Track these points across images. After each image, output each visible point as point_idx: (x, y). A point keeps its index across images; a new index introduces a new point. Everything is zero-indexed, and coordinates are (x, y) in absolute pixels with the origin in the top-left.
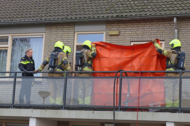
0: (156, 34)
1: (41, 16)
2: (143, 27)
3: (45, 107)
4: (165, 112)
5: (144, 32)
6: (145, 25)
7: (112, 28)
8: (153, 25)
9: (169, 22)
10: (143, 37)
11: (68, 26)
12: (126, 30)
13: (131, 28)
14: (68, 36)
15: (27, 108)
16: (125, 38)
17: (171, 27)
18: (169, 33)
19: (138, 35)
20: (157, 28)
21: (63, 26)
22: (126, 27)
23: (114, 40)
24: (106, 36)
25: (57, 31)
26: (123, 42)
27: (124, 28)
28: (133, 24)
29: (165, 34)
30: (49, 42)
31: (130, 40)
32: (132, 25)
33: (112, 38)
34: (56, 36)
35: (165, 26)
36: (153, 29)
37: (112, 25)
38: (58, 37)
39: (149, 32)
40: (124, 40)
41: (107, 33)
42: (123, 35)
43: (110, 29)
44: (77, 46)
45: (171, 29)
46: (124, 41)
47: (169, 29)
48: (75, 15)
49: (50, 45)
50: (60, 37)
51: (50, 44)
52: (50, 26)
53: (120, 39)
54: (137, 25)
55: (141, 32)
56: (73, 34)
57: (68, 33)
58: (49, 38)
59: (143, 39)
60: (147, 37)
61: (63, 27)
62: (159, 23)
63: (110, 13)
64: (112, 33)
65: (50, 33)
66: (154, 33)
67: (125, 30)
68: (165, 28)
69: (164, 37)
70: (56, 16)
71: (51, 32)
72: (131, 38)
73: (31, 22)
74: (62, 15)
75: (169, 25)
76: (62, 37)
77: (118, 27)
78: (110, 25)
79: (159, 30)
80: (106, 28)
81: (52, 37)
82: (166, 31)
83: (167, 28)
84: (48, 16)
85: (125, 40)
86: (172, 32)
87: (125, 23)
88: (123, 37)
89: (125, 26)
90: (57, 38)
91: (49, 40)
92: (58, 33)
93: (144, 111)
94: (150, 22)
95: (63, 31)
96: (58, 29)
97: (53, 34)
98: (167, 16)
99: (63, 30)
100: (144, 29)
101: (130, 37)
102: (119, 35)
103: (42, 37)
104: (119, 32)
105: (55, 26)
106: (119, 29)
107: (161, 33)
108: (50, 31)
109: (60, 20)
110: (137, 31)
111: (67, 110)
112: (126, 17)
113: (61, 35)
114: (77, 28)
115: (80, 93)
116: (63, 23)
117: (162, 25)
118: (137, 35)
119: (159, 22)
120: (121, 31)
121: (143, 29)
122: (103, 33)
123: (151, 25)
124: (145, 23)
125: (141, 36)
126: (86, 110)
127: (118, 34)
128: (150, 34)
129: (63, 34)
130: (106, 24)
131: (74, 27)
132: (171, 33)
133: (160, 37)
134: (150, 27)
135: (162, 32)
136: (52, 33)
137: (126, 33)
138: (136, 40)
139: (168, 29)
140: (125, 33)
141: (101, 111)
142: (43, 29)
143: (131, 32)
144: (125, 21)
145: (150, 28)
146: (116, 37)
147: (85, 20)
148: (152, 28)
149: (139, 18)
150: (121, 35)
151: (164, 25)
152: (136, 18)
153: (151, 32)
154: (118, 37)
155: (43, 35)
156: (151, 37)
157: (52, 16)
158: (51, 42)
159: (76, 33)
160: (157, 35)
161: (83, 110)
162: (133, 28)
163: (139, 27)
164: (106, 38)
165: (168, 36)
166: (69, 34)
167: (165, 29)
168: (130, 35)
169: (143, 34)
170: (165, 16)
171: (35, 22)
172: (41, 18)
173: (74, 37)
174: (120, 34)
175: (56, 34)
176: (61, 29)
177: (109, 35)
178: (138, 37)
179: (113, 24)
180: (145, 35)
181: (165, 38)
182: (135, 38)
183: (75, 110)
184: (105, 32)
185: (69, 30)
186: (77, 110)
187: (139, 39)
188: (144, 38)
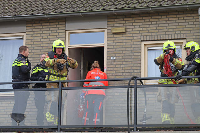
0: (174, 30)
1: (20, 11)
2: (156, 21)
3: (33, 130)
4: (196, 130)
5: (158, 28)
6: (159, 19)
7: (116, 24)
8: (170, 19)
9: (191, 14)
10: (157, 35)
11: (57, 23)
12: (135, 26)
13: (141, 24)
14: (56, 36)
15: (8, 132)
16: (134, 37)
17: (195, 20)
18: (192, 28)
19: (151, 33)
20: (176, 22)
21: (50, 23)
22: (135, 22)
23: (118, 40)
24: (108, 35)
25: (42, 30)
26: (131, 42)
27: (131, 24)
28: (144, 18)
29: (187, 30)
30: (31, 45)
31: (141, 39)
32: (142, 19)
33: (116, 37)
34: (41, 36)
35: (186, 20)
36: (170, 25)
37: (115, 20)
38: (44, 37)
39: (165, 28)
40: (132, 39)
41: (110, 31)
42: (131, 32)
43: (113, 25)
44: (69, 48)
45: (195, 23)
46: (133, 41)
47: (192, 23)
48: (66, 8)
49: (32, 48)
50: (46, 37)
51: (34, 47)
52: (32, 24)
53: (126, 38)
54: (149, 19)
55: (155, 28)
56: (64, 34)
57: (56, 32)
58: (32, 39)
59: (157, 37)
60: (163, 35)
61: (50, 25)
62: (178, 16)
63: (112, 5)
64: (116, 30)
65: (33, 33)
66: (171, 29)
67: (133, 27)
68: (186, 22)
69: (186, 33)
70: (40, 10)
71: (34, 31)
72: (142, 37)
73: (8, 19)
74: (47, 9)
75: (192, 18)
76: (49, 37)
77: (124, 22)
78: (113, 20)
79: (178, 25)
80: (108, 24)
81: (35, 38)
82: (187, 26)
83: (188, 22)
84: (29, 11)
85: (134, 39)
86: (196, 27)
87: (133, 18)
88: (131, 35)
89: (133, 21)
90: (43, 39)
91: (32, 42)
92: (44, 32)
93: (169, 131)
94: (166, 15)
95: (50, 30)
96: (44, 27)
97: (37, 34)
98: (189, 6)
99: (50, 28)
100: (159, 24)
101: (140, 35)
102: (125, 33)
103: (22, 39)
104: (126, 29)
105: (39, 23)
106: (125, 25)
107: (181, 29)
108: (32, 30)
109: (47, 15)
110: (149, 27)
111: (63, 132)
112: (135, 9)
113: (48, 35)
114: (69, 26)
115: (80, 109)
116: (50, 19)
117: (182, 18)
118: (149, 32)
119: (178, 14)
120: (128, 27)
121: (156, 24)
122: (104, 31)
123: (167, 19)
124: (160, 17)
125: (155, 34)
126: (88, 132)
127: (124, 31)
128: (167, 30)
129: (50, 33)
130: (108, 19)
131: (65, 24)
132: (194, 29)
133: (180, 34)
134: (166, 21)
135: (183, 28)
136: (35, 33)
137: (134, 29)
138: (148, 39)
139: (190, 23)
140: (133, 31)
141: (111, 132)
142: (23, 28)
143: (141, 29)
144: (133, 14)
145: (166, 23)
146: (122, 36)
147: (80, 14)
148: (168, 23)
149: (152, 10)
150: (129, 33)
151: (185, 18)
152: (149, 9)
153: (168, 27)
154: (124, 35)
155: (23, 36)
156: (169, 35)
157: (35, 10)
158: (34, 44)
159: (67, 32)
160: (176, 31)
161: (84, 132)
162: (143, 23)
163: (151, 22)
164: (108, 38)
165: (191, 33)
166: (58, 33)
167: (187, 24)
168: (141, 32)
169: (157, 31)
170: (187, 6)
171: (13, 19)
172: (20, 13)
173: (65, 37)
174: (126, 31)
175: (41, 34)
176: (47, 27)
177: (112, 34)
178: (151, 35)
179: (116, 18)
180: (160, 32)
181: (187, 35)
182: (146, 36)
183: (74, 132)
184: (106, 30)
185: (59, 27)
186: (77, 132)
187: (152, 37)
188: (159, 36)
